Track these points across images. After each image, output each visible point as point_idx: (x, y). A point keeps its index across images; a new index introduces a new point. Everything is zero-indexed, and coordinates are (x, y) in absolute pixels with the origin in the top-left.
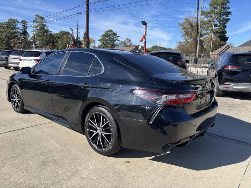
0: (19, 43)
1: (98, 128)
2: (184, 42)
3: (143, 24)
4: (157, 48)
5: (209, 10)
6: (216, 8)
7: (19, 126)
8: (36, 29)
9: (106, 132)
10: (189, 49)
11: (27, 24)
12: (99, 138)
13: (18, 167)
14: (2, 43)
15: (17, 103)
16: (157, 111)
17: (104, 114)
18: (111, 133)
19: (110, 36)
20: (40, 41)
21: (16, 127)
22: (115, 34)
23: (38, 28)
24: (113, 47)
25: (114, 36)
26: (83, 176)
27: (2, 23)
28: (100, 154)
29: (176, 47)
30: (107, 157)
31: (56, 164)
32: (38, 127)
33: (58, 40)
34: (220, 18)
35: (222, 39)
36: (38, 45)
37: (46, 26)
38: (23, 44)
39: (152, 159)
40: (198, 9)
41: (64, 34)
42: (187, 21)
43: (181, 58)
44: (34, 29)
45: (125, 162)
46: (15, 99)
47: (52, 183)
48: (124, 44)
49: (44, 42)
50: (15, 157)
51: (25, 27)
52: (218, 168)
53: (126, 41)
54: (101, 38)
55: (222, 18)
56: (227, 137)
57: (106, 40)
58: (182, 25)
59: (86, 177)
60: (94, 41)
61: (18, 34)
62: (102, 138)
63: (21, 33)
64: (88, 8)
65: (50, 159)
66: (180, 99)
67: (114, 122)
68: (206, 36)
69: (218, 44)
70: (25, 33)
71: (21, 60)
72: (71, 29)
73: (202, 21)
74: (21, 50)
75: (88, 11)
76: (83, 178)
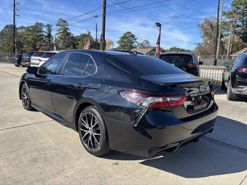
0: (44, 45)
1: (90, 128)
2: (203, 44)
3: (158, 26)
4: (176, 49)
5: (231, 10)
6: (239, 8)
7: (23, 123)
8: (59, 32)
9: (96, 133)
10: (208, 51)
11: (52, 27)
12: (90, 138)
13: (11, 162)
14: (29, 45)
15: (26, 101)
16: (142, 114)
17: (95, 114)
18: (100, 134)
19: (129, 38)
20: (62, 43)
21: (21, 123)
22: (133, 36)
23: (61, 31)
24: (131, 48)
25: (133, 38)
26: (68, 175)
27: (29, 27)
28: (91, 155)
29: (195, 48)
30: (97, 158)
31: (46, 162)
32: (41, 124)
33: (79, 42)
34: (243, 18)
35: (245, 41)
36: (61, 47)
37: (68, 29)
38: (48, 46)
39: (141, 163)
40: (218, 9)
41: (84, 37)
42: (207, 21)
43: (192, 60)
44: (58, 32)
45: (114, 164)
46: (25, 97)
47: (37, 179)
48: (142, 46)
49: (66, 44)
50: (11, 152)
51: (50, 31)
52: (211, 177)
53: (144, 42)
54: (120, 40)
55: (245, 19)
56: (229, 144)
57: (125, 42)
58: (201, 26)
59: (70, 176)
60: (113, 43)
61: (43, 37)
62: (93, 138)
63: (46, 36)
64: (105, 11)
65: (42, 155)
66: (167, 102)
67: (102, 123)
68: (227, 37)
69: (241, 45)
70: (49, 36)
71: (40, 61)
72: (89, 32)
73: (223, 22)
74: (42, 51)
75: (105, 14)
76: (67, 177)
